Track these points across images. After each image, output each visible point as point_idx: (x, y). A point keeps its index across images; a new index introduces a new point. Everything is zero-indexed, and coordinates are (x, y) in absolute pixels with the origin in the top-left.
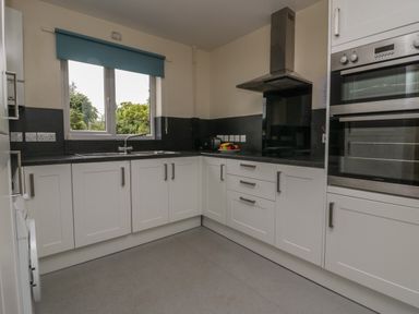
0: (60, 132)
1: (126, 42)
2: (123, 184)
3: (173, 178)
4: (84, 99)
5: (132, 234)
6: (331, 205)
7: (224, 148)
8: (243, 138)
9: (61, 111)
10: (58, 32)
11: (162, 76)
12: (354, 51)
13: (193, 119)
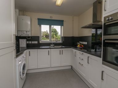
0: (38, 41)
1: (53, 19)
2: (49, 55)
3: (62, 54)
4: (55, 30)
5: (51, 67)
6: (102, 72)
7: (78, 46)
8: (86, 43)
9: (39, 37)
10: (38, 19)
11: (63, 26)
12: (111, 16)
13: (72, 37)
